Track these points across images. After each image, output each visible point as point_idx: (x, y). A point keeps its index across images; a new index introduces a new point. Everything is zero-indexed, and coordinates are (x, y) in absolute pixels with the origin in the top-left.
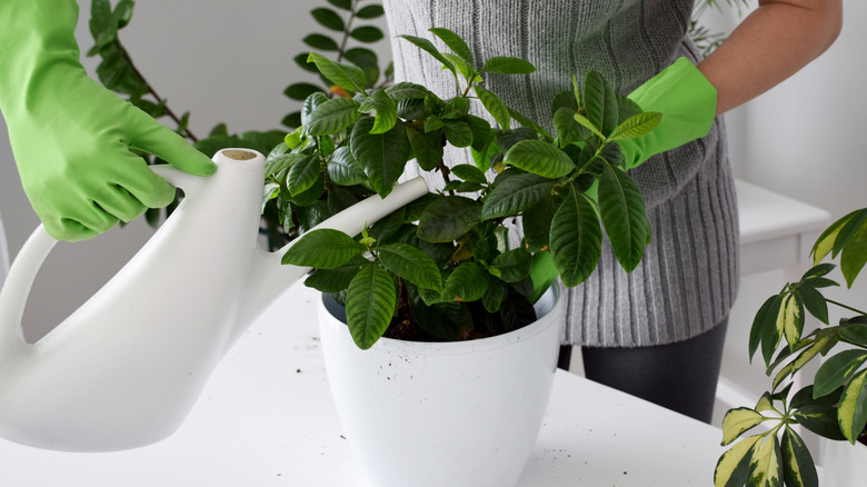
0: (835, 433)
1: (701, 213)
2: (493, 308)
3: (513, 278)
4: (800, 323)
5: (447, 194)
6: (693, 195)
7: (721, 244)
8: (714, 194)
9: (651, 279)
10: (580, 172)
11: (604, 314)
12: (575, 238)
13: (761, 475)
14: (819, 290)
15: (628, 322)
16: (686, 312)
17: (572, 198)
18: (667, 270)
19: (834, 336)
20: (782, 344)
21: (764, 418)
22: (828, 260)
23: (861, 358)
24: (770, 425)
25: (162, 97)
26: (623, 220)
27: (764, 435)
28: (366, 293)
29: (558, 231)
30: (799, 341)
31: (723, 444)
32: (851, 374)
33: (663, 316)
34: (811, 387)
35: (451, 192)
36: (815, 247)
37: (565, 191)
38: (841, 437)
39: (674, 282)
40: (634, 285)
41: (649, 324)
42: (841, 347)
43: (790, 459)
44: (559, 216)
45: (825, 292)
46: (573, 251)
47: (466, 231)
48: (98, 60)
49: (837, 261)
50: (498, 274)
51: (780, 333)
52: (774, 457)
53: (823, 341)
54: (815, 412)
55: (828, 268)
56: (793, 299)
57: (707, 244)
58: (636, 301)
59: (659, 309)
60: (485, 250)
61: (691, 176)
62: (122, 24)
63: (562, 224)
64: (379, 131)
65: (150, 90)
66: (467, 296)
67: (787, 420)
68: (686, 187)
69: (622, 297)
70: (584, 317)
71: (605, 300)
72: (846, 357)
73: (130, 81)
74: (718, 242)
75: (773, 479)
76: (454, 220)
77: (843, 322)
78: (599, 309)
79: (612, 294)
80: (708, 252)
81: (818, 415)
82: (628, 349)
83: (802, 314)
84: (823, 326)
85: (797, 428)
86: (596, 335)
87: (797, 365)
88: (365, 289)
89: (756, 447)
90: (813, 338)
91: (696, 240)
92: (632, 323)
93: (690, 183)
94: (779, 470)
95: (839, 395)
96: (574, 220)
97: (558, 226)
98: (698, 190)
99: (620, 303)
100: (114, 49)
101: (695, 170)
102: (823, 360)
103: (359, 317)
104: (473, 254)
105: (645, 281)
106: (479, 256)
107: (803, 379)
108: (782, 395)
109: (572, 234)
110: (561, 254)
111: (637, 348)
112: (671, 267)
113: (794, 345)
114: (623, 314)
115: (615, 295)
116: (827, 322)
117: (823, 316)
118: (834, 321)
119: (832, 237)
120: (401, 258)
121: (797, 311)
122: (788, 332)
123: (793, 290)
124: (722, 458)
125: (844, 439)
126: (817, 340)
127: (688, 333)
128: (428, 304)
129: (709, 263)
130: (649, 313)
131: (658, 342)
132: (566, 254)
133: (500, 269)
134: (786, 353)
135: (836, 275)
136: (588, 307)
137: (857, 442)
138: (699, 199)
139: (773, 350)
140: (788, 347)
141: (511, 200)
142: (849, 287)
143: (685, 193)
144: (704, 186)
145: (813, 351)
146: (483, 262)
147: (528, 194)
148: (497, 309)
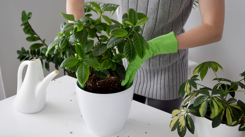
0: (199, 115)
1: (176, 71)
2: (114, 70)
3: (118, 62)
4: (190, 89)
6: (174, 66)
7: (181, 79)
8: (180, 67)
9: (162, 85)
10: (130, 34)
11: (150, 90)
12: (130, 51)
13: (181, 125)
14: (195, 81)
15: (156, 93)
16: (169, 93)
17: (129, 40)
18: (166, 83)
19: (198, 92)
20: (186, 94)
21: (182, 112)
22: (197, 74)
23: (205, 97)
24: (183, 113)
25: (39, 35)
26: (140, 46)
27: (182, 116)
29: (126, 50)
30: (190, 93)
31: (172, 118)
32: (202, 101)
33: (164, 94)
34: (193, 104)
35: (100, 42)
36: (194, 71)
37: (127, 39)
38: (200, 116)
39: (167, 86)
40: (158, 85)
41: (160, 95)
42: (200, 95)
43: (188, 121)
44: (125, 46)
45: (196, 82)
46: (130, 54)
47: (104, 52)
48: (23, 27)
49: (199, 74)
50: (114, 61)
51: (186, 91)
52: (184, 121)
53: (196, 93)
54: (194, 110)
55: (197, 76)
56: (188, 83)
57: (177, 78)
58: (158, 89)
59: (163, 92)
60: (110, 55)
61: (175, 61)
62: (29, 18)
63: (127, 48)
64: (79, 31)
65: (36, 34)
66: (107, 68)
67: (187, 112)
68: (173, 64)
69: (155, 87)
70: (146, 90)
71: (151, 87)
72: (201, 97)
73: (31, 32)
74: (180, 79)
75: (184, 126)
76: (101, 50)
77: (200, 89)
78: (150, 89)
79: (153, 86)
80: (177, 81)
81: (194, 111)
82: (155, 99)
83: (191, 87)
84: (196, 90)
85: (189, 114)
86: (148, 95)
87: (190, 99)
88: (81, 70)
89: (180, 118)
90: (193, 92)
91: (174, 77)
92: (156, 94)
93: (174, 63)
94: (185, 124)
95: (199, 106)
96: (130, 46)
97: (126, 48)
98: (176, 65)
99: (154, 89)
100: (27, 24)
101: (176, 60)
102: (196, 98)
104: (107, 57)
105: (161, 85)
106: (109, 57)
107: (191, 102)
108: (186, 106)
109: (129, 50)
110: (127, 55)
111: (157, 100)
112: (167, 82)
113: (189, 94)
114: (155, 91)
115: (154, 87)
116: (197, 89)
117: (196, 87)
118: (198, 89)
119: (198, 69)
121: (190, 86)
122: (187, 91)
123: (189, 81)
124: (172, 121)
125: (201, 116)
126: (194, 93)
127: (169, 99)
128: (98, 71)
129: (177, 83)
130: (161, 92)
131: (162, 99)
132: (128, 55)
133: (114, 60)
134: (187, 96)
135: (199, 78)
136: (147, 88)
137: (204, 117)
138: (176, 67)
139: (184, 96)
140: (187, 95)
142: (202, 80)
143: (173, 65)
144: (178, 64)
145: (193, 96)
146: (110, 59)
147: (117, 41)
148: (115, 69)
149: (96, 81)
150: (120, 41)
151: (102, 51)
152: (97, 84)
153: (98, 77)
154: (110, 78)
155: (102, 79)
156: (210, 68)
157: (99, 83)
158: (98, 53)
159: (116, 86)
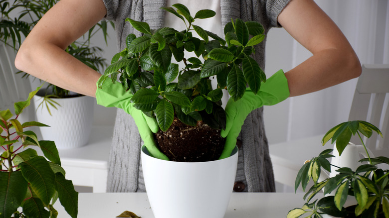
3: (216, 101)
4: (319, 172)
5: (187, 70)
10: (237, 58)
12: (236, 83)
14: (327, 159)
17: (234, 68)
21: (306, 211)
23: (344, 178)
28: (163, 110)
29: (230, 81)
37: (232, 65)
44: (229, 75)
45: (330, 159)
46: (235, 89)
47: (196, 84)
50: (211, 100)
51: (310, 176)
54: (327, 206)
55: (331, 150)
56: (315, 163)
64: (160, 50)
66: (200, 109)
67: (315, 212)
76: (191, 80)
88: (162, 109)
96: (236, 76)
97: (230, 79)
103: (162, 119)
104: (200, 92)
106: (203, 93)
109: (234, 82)
110: (231, 89)
120: (174, 96)
121: (317, 168)
123: (316, 160)
132: (233, 89)
133: (211, 97)
141: (211, 71)
142: (340, 155)
146: (204, 95)
147: (218, 68)
148: (211, 112)
149: (179, 130)
150: (221, 68)
151: (192, 82)
152: (180, 134)
153: (183, 124)
154: (201, 125)
155: (190, 127)
156: (354, 135)
157: (184, 133)
158: (186, 85)
159: (211, 139)
